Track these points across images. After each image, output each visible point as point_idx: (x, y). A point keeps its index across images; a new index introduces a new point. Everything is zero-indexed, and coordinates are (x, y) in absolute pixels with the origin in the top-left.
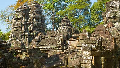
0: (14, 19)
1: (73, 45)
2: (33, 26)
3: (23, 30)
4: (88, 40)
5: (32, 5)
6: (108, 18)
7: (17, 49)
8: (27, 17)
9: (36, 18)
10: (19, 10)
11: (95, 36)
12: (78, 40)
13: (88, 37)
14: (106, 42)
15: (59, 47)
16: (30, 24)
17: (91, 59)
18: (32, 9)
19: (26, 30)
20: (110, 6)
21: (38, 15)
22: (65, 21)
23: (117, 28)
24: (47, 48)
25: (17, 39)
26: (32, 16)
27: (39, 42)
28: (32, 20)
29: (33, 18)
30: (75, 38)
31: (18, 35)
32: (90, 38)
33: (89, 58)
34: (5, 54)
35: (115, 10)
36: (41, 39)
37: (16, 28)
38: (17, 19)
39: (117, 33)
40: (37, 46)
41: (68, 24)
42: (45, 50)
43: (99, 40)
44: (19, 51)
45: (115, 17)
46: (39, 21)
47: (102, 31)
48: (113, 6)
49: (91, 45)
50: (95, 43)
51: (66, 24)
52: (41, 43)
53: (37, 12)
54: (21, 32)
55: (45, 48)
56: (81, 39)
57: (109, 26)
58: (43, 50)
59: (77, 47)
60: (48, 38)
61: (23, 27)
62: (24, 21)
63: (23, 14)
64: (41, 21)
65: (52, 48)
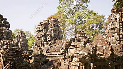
0: (37, 31)
1: (72, 52)
2: (51, 36)
3: (43, 39)
4: (84, 48)
5: (51, 20)
6: (109, 29)
7: (28, 55)
8: (47, 29)
9: (54, 31)
10: (41, 24)
11: (89, 45)
12: (76, 48)
13: (84, 46)
14: (104, 51)
15: (62, 54)
16: (48, 35)
17: (79, 65)
18: (52, 22)
19: (46, 40)
20: (111, 19)
21: (55, 28)
22: (81, 33)
23: (116, 38)
24: (53, 55)
25: (38, 46)
26: (51, 28)
27: (48, 49)
28: (50, 32)
29: (51, 30)
30: (74, 46)
31: (39, 44)
32: (85, 46)
33: (76, 64)
34: (15, 59)
35: (115, 22)
36: (51, 47)
37: (38, 38)
38: (39, 31)
39: (116, 42)
40: (47, 53)
41: (83, 36)
42: (52, 56)
43: (93, 48)
44: (29, 56)
45: (115, 28)
46: (56, 33)
47: (100, 41)
48: (113, 18)
49: (84, 52)
50: (89, 51)
51: (81, 35)
52: (50, 50)
53: (55, 25)
54: (41, 42)
55: (52, 55)
56: (78, 47)
57: (109, 36)
58: (51, 56)
59: (75, 54)
60: (55, 46)
61: (43, 37)
62: (44, 33)
63: (43, 27)
64: (59, 32)
65: (57, 54)
